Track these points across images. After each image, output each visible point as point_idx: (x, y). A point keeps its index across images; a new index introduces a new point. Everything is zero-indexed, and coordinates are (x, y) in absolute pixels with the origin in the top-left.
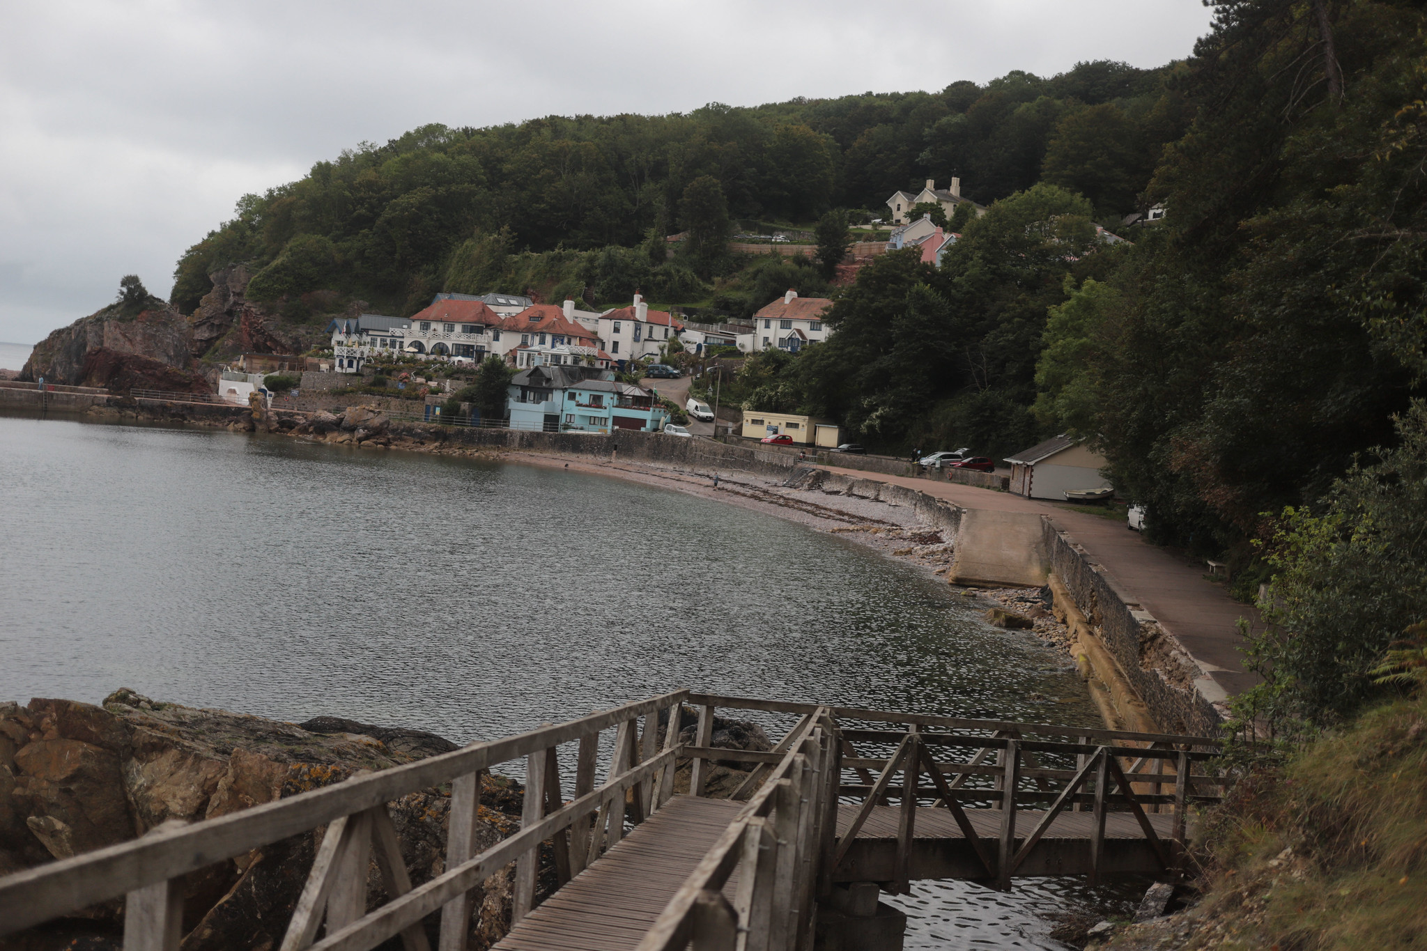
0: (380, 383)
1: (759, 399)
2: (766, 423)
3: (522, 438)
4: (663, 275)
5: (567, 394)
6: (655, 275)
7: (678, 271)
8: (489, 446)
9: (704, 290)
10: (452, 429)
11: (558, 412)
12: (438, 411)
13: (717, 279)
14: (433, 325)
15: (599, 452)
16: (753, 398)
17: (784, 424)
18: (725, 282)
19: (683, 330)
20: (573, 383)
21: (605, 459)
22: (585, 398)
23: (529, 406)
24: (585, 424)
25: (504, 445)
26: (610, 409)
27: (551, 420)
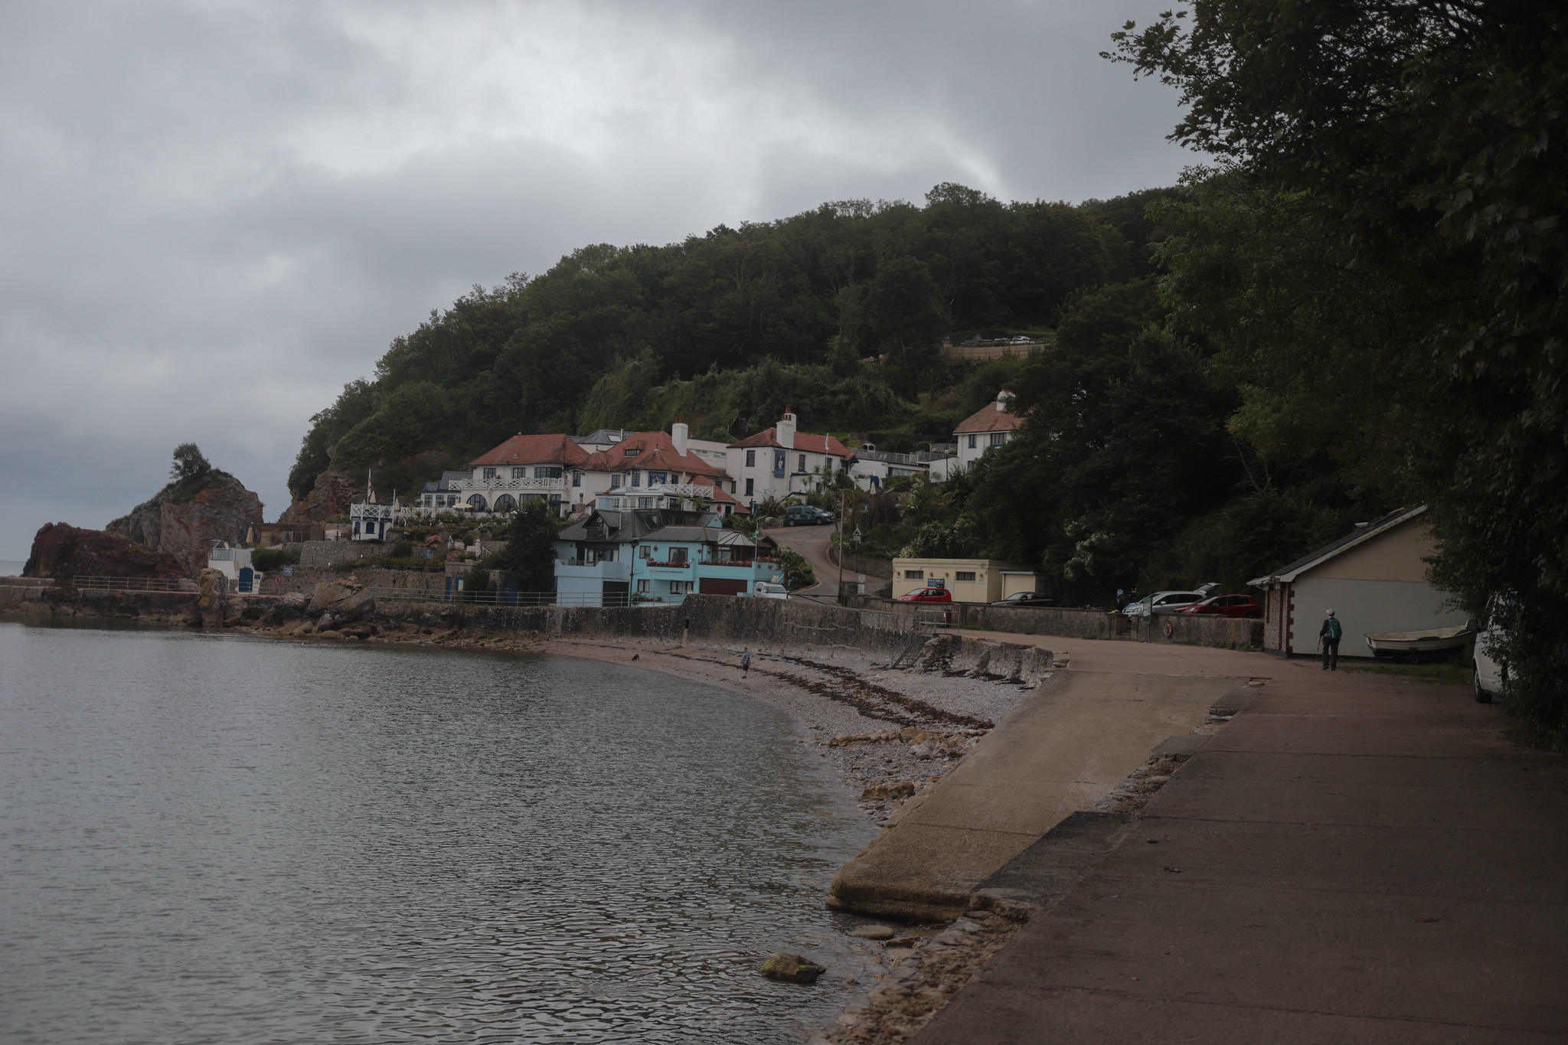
0: (402, 551)
1: (927, 542)
2: (926, 576)
3: (566, 618)
4: (845, 393)
5: (637, 548)
6: (834, 394)
7: (868, 387)
8: (521, 632)
9: (906, 411)
10: (472, 610)
11: (626, 578)
12: (461, 584)
13: (924, 396)
14: (499, 471)
15: (666, 634)
16: (919, 540)
17: (953, 575)
18: (936, 399)
19: (854, 460)
20: (649, 532)
21: (674, 643)
22: (662, 554)
23: (586, 570)
24: (664, 593)
25: (542, 630)
26: (698, 570)
27: (614, 590)
